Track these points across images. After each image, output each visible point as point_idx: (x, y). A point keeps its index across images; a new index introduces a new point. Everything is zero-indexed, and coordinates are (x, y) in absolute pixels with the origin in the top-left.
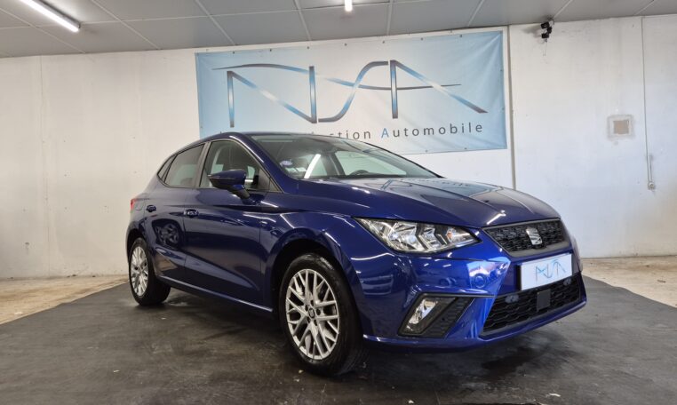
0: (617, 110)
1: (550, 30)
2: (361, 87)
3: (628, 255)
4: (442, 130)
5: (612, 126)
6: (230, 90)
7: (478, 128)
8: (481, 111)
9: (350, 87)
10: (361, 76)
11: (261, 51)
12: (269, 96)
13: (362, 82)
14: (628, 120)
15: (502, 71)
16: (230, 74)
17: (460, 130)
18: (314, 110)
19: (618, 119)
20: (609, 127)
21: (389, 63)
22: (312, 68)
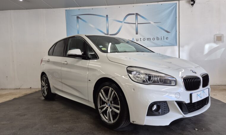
0: (218, 32)
1: (194, 2)
2: (125, 23)
3: (220, 85)
4: (154, 39)
5: (216, 38)
6: (78, 23)
7: (167, 38)
8: (168, 32)
9: (121, 23)
10: (125, 19)
11: (89, 9)
12: (92, 26)
13: (125, 21)
14: (222, 36)
15: (176, 17)
16: (78, 17)
17: (160, 39)
18: (108, 31)
19: (218, 36)
20: (214, 38)
21: (135, 14)
22: (107, 16)
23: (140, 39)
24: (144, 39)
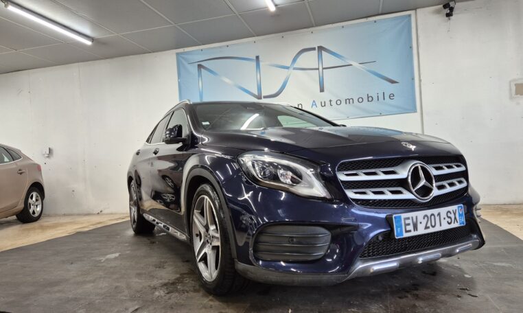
1: (452, 9)
2: (295, 69)
4: (360, 100)
5: (514, 88)
6: (200, 79)
7: (391, 96)
8: (393, 82)
9: (287, 70)
10: (294, 60)
11: (220, 47)
12: (227, 80)
13: (295, 66)
15: (411, 47)
16: (200, 66)
17: (375, 98)
18: (260, 89)
19: (519, 82)
20: (510, 90)
21: (317, 48)
22: (257, 57)
23: (330, 101)
24: (339, 102)
